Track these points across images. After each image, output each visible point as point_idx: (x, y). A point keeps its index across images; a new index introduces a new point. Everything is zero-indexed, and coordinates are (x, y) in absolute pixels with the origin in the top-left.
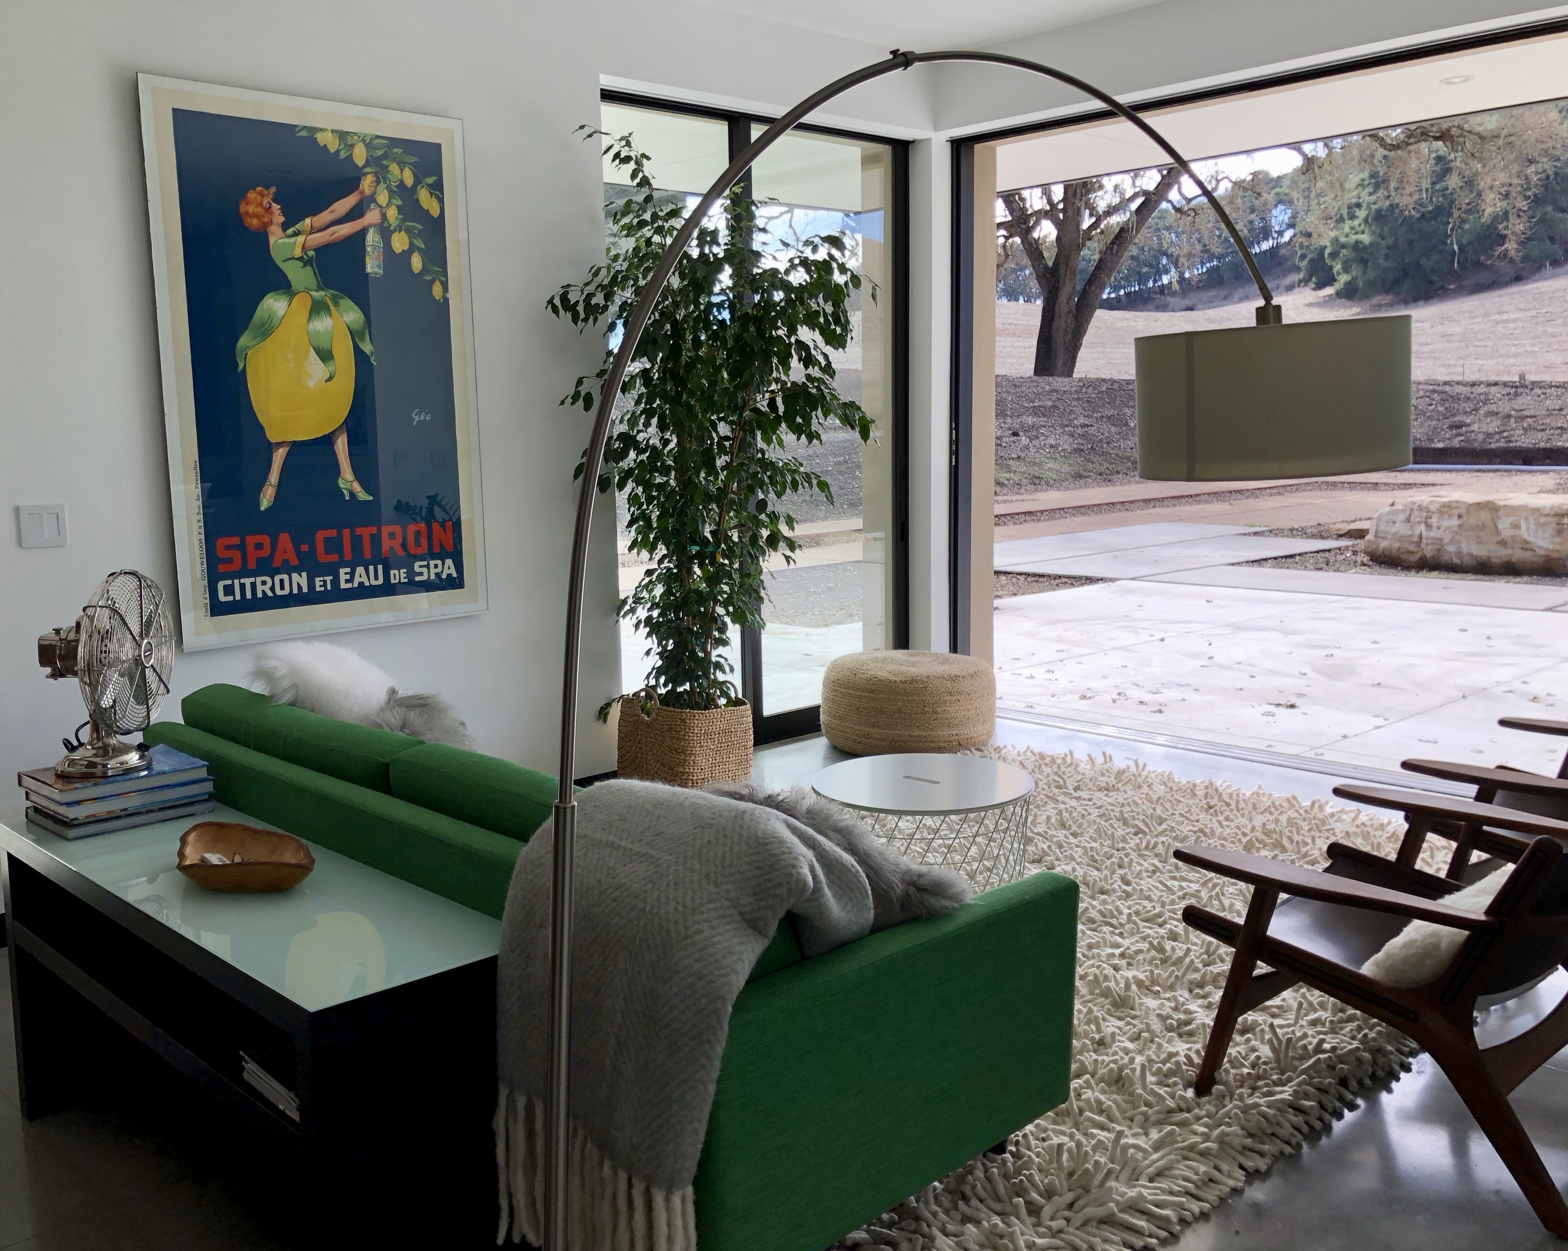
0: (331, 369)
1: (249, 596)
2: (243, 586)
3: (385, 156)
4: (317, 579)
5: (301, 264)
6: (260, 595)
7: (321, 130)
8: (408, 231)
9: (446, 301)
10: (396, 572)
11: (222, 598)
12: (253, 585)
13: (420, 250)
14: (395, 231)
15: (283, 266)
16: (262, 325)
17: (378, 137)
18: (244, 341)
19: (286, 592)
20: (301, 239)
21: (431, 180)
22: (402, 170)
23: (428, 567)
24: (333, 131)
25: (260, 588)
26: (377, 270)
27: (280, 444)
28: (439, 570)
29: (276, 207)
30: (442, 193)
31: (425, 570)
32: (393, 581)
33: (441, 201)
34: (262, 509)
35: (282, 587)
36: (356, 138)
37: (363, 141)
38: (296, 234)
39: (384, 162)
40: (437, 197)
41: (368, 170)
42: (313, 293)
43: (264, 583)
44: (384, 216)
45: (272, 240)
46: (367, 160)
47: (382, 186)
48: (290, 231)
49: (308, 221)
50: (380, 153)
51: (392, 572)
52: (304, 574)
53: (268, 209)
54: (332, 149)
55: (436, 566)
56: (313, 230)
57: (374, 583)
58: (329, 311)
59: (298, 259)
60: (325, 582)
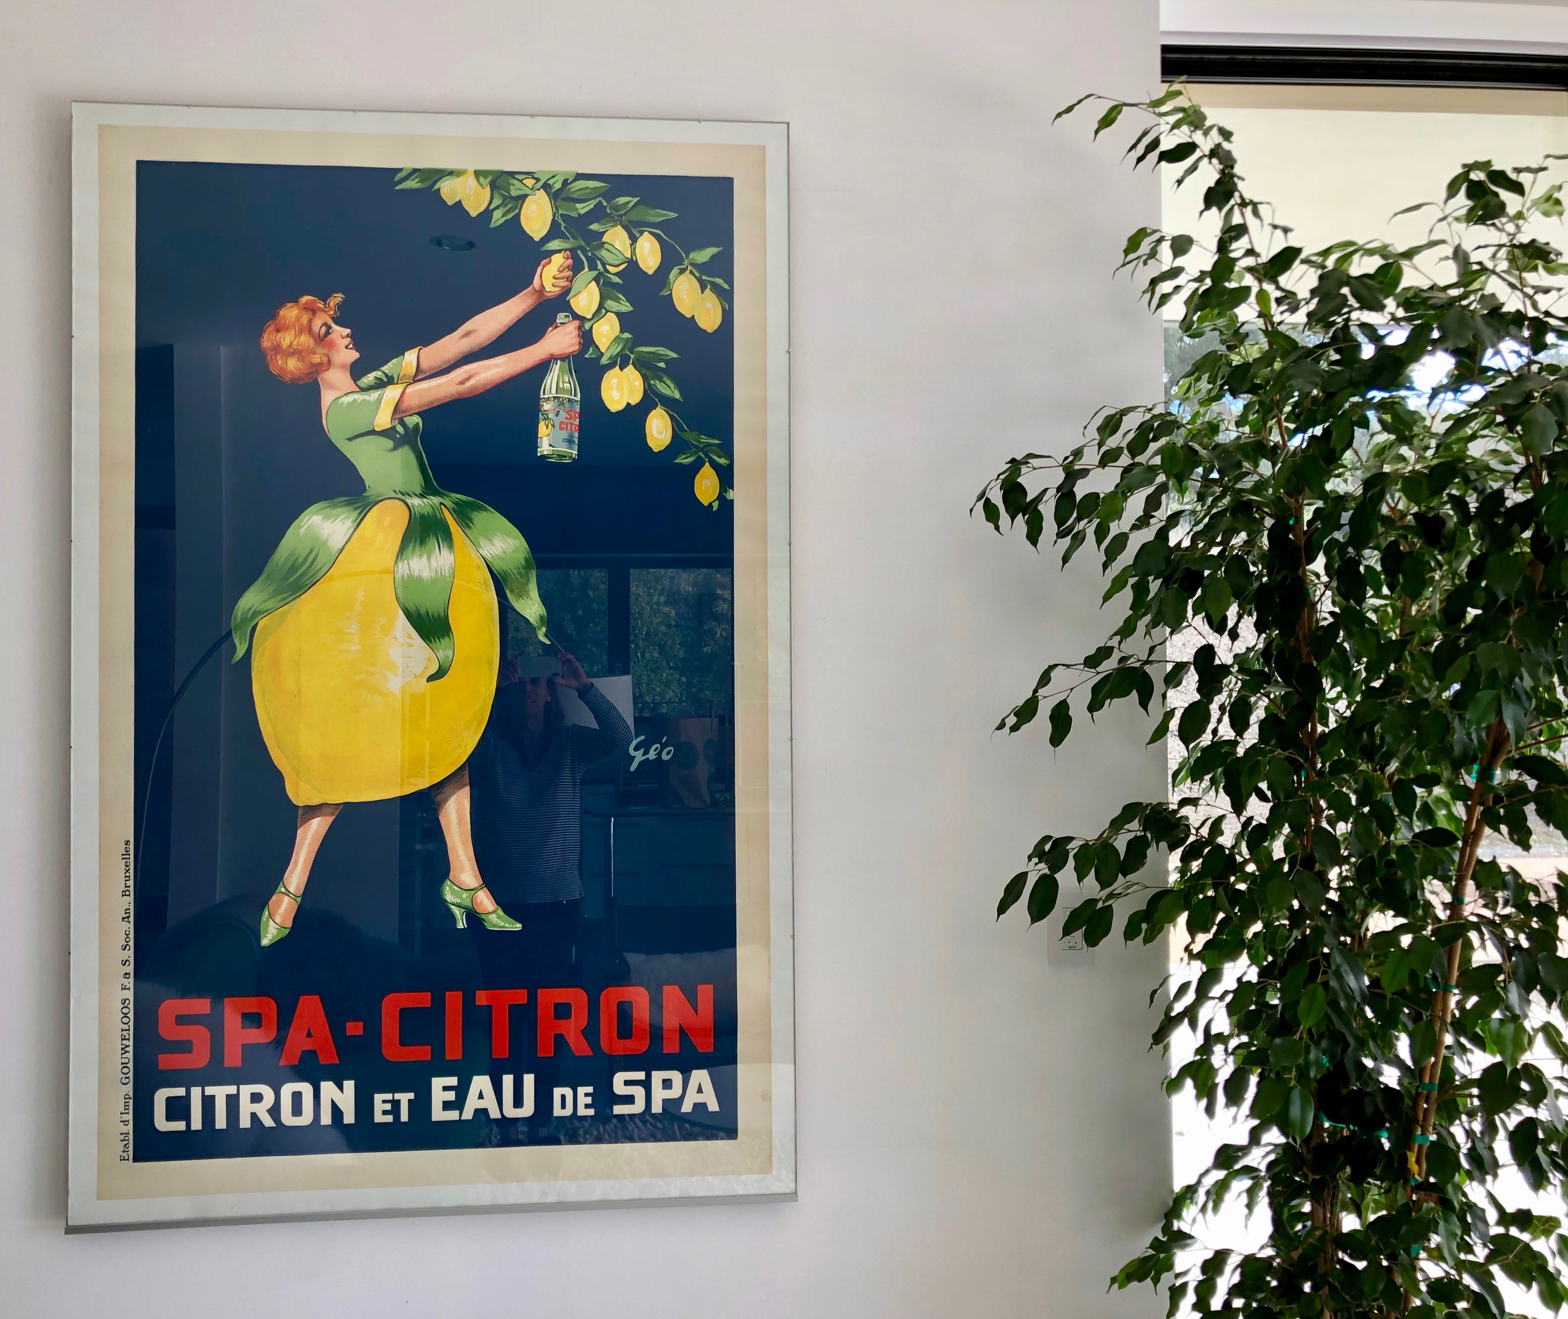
0: (444, 652)
1: (221, 1122)
2: (208, 1103)
3: (597, 214)
4: (378, 1098)
5: (390, 444)
6: (245, 1122)
7: (451, 173)
8: (645, 366)
9: (727, 506)
10: (568, 1092)
11: (162, 1123)
12: (233, 1102)
13: (668, 403)
14: (611, 366)
15: (349, 450)
16: (294, 568)
17: (580, 177)
18: (250, 600)
19: (306, 1119)
20: (392, 393)
21: (703, 256)
22: (634, 239)
23: (646, 1084)
24: (478, 174)
25: (246, 1108)
26: (563, 448)
27: (312, 811)
28: (675, 1093)
29: (340, 332)
30: (730, 281)
31: (639, 1092)
32: (558, 1112)
33: (726, 296)
34: (265, 942)
35: (297, 1110)
36: (530, 182)
37: (546, 187)
38: (380, 384)
39: (594, 227)
40: (718, 290)
41: (554, 245)
42: (415, 502)
43: (256, 1098)
44: (587, 338)
45: (327, 398)
46: (554, 223)
47: (586, 274)
48: (369, 379)
49: (411, 357)
50: (583, 208)
51: (558, 1092)
52: (349, 1085)
53: (323, 339)
54: (474, 209)
55: (667, 1084)
56: (420, 375)
57: (511, 1112)
58: (447, 537)
59: (384, 433)
60: (396, 1104)
